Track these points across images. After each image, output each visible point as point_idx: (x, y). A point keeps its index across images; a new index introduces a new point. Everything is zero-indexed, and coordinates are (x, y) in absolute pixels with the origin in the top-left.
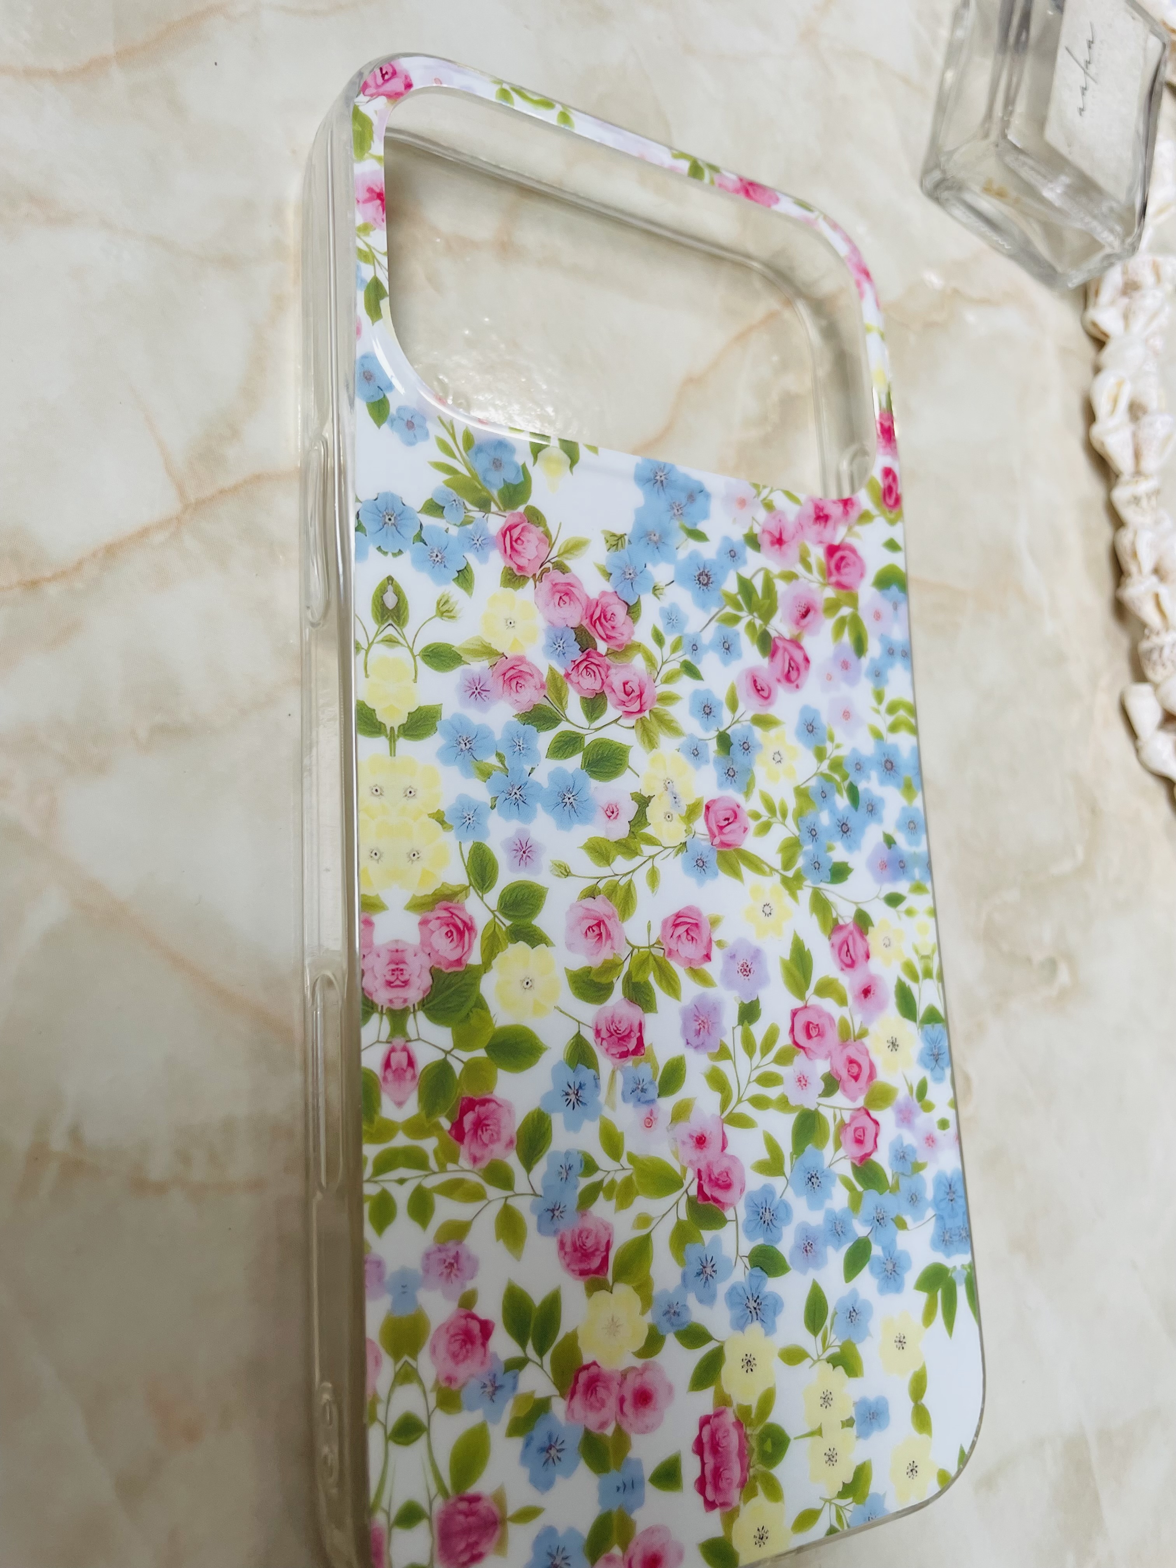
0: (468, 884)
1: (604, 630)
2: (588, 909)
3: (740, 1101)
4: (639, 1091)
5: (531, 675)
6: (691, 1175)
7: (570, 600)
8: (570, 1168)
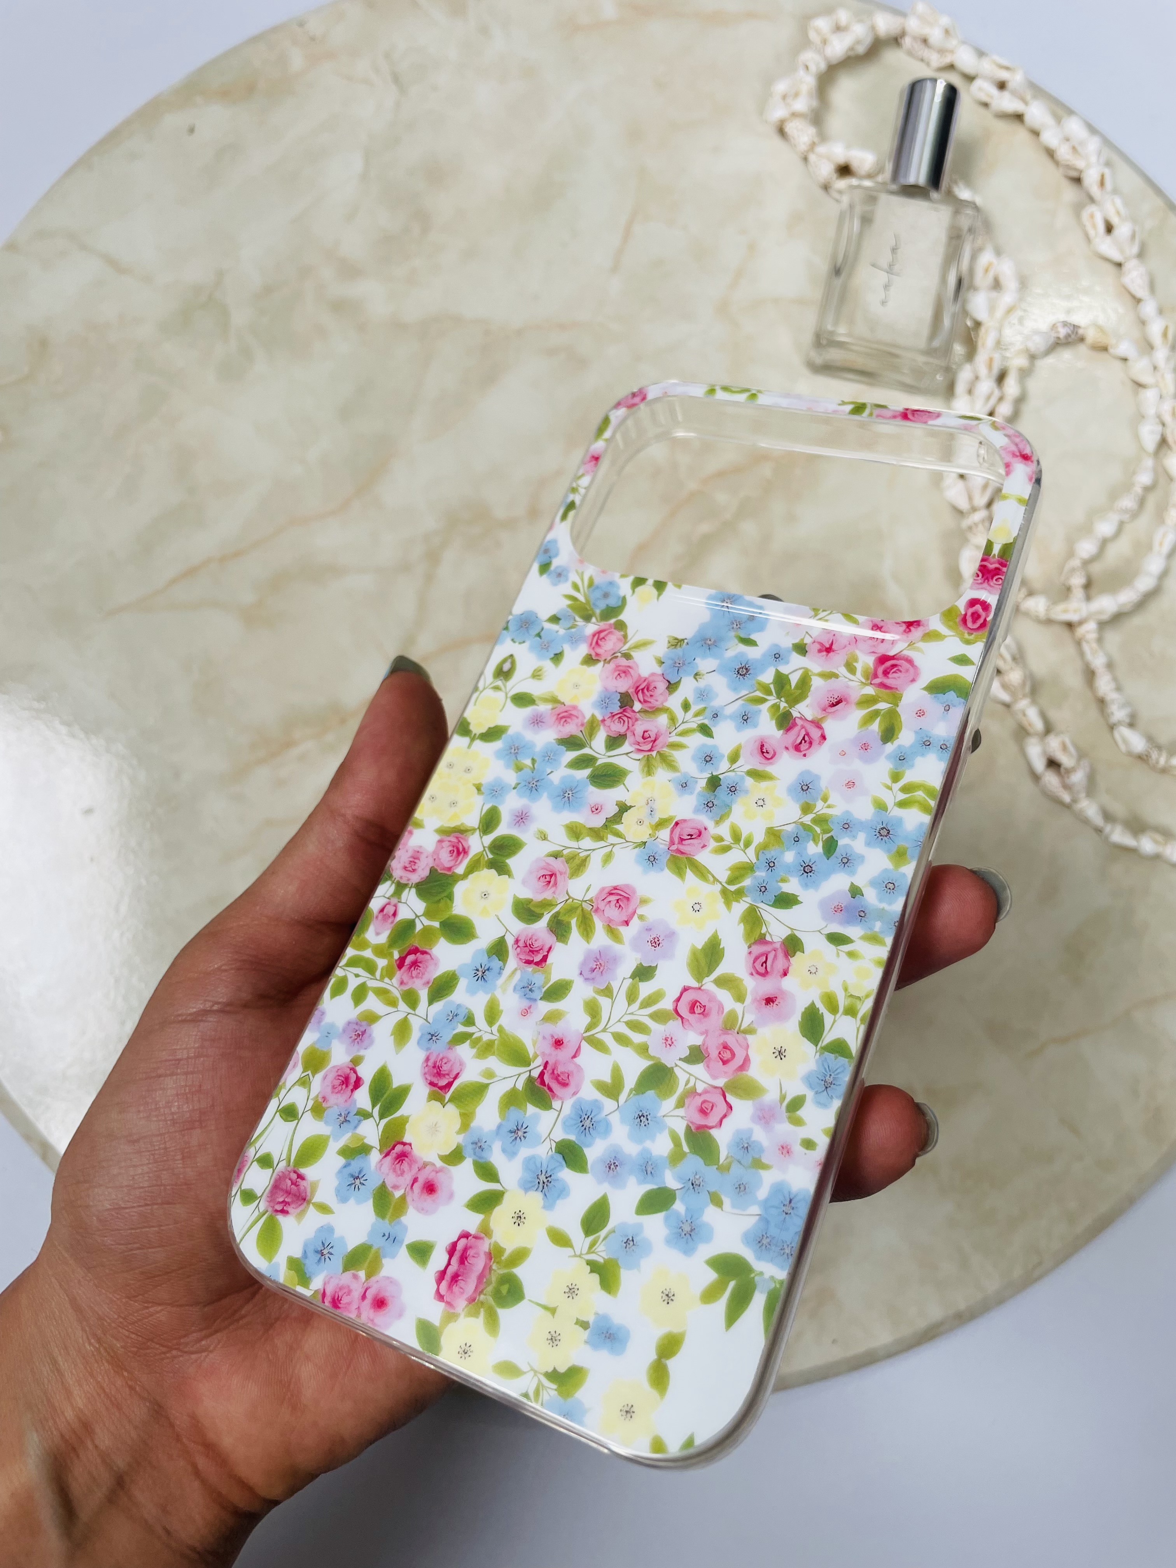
0: (477, 827)
1: (643, 696)
2: (548, 864)
4: (528, 989)
5: (577, 717)
7: (626, 676)
8: (456, 1015)
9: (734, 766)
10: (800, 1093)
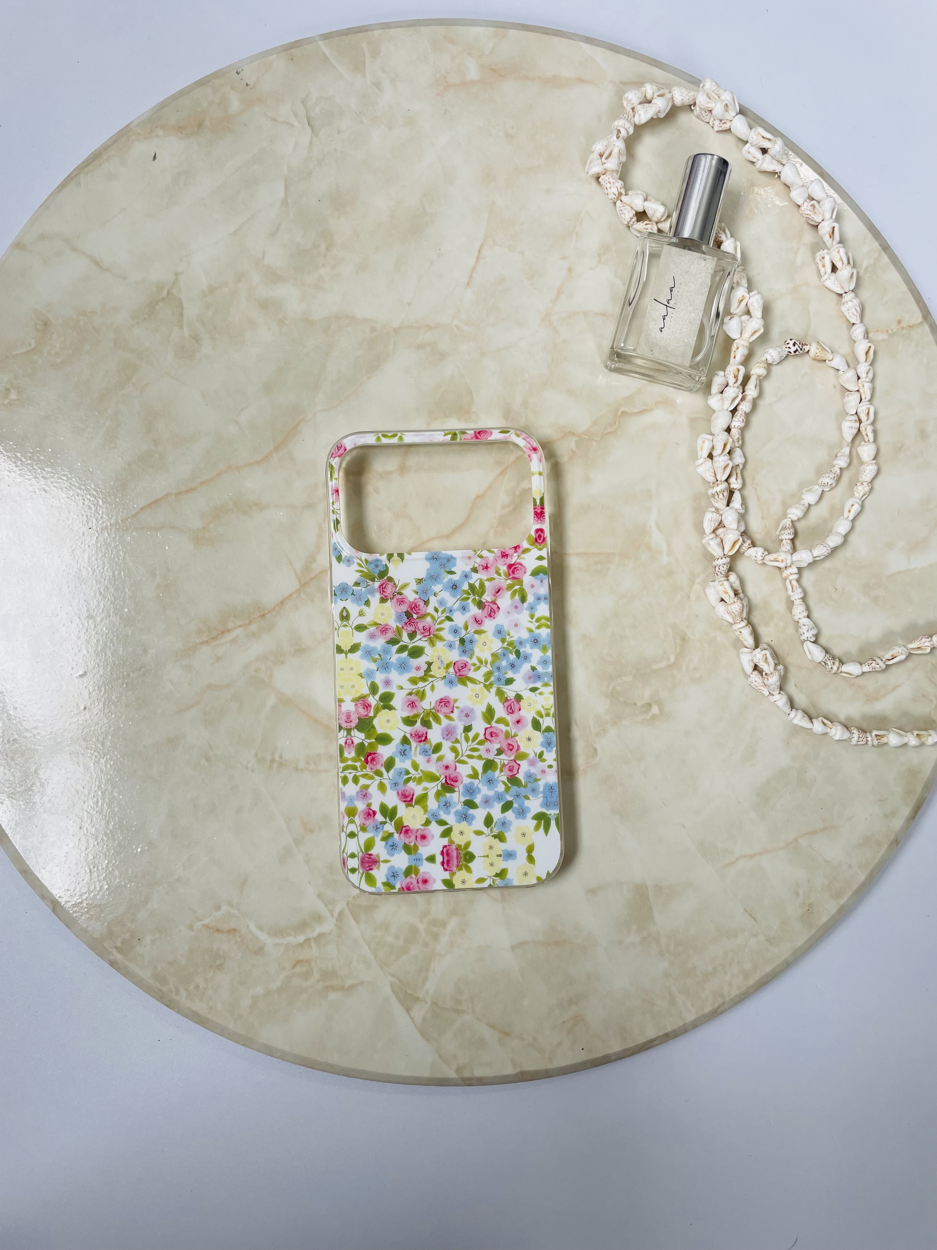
3: (462, 756)
6: (443, 777)
9: (468, 631)
10: (541, 750)
